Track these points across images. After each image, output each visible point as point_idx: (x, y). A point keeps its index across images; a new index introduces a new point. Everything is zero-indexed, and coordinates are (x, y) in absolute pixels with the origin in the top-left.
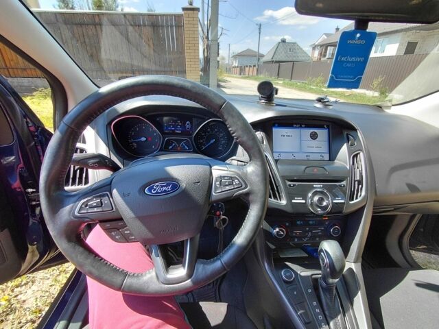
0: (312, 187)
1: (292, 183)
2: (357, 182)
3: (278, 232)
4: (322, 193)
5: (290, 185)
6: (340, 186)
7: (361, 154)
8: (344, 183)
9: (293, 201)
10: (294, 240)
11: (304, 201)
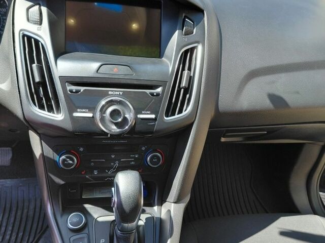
0: (106, 94)
1: (74, 88)
2: (182, 90)
3: (64, 160)
4: (120, 103)
5: (71, 91)
6: (152, 94)
7: (200, 48)
8: (159, 90)
9: (76, 114)
10: (93, 173)
11: (90, 115)
